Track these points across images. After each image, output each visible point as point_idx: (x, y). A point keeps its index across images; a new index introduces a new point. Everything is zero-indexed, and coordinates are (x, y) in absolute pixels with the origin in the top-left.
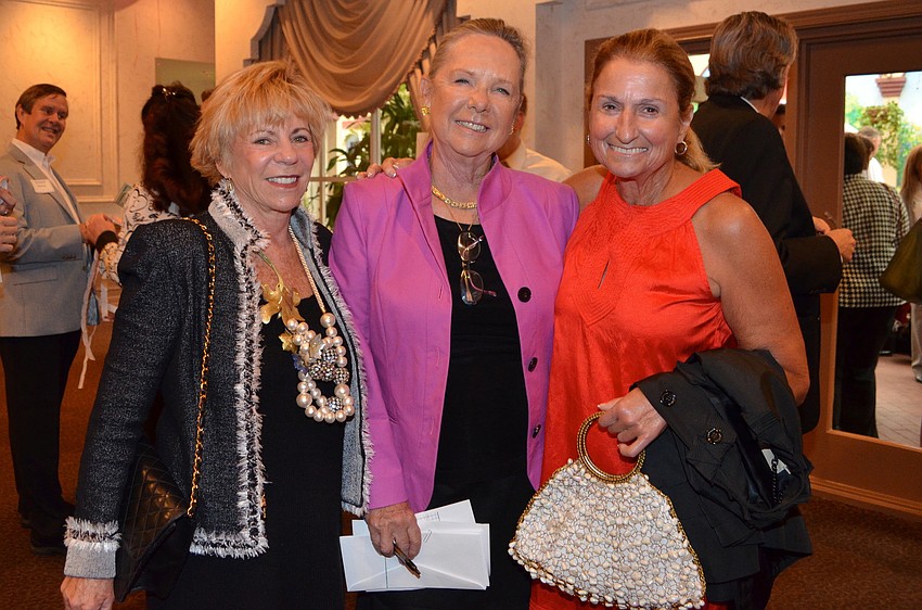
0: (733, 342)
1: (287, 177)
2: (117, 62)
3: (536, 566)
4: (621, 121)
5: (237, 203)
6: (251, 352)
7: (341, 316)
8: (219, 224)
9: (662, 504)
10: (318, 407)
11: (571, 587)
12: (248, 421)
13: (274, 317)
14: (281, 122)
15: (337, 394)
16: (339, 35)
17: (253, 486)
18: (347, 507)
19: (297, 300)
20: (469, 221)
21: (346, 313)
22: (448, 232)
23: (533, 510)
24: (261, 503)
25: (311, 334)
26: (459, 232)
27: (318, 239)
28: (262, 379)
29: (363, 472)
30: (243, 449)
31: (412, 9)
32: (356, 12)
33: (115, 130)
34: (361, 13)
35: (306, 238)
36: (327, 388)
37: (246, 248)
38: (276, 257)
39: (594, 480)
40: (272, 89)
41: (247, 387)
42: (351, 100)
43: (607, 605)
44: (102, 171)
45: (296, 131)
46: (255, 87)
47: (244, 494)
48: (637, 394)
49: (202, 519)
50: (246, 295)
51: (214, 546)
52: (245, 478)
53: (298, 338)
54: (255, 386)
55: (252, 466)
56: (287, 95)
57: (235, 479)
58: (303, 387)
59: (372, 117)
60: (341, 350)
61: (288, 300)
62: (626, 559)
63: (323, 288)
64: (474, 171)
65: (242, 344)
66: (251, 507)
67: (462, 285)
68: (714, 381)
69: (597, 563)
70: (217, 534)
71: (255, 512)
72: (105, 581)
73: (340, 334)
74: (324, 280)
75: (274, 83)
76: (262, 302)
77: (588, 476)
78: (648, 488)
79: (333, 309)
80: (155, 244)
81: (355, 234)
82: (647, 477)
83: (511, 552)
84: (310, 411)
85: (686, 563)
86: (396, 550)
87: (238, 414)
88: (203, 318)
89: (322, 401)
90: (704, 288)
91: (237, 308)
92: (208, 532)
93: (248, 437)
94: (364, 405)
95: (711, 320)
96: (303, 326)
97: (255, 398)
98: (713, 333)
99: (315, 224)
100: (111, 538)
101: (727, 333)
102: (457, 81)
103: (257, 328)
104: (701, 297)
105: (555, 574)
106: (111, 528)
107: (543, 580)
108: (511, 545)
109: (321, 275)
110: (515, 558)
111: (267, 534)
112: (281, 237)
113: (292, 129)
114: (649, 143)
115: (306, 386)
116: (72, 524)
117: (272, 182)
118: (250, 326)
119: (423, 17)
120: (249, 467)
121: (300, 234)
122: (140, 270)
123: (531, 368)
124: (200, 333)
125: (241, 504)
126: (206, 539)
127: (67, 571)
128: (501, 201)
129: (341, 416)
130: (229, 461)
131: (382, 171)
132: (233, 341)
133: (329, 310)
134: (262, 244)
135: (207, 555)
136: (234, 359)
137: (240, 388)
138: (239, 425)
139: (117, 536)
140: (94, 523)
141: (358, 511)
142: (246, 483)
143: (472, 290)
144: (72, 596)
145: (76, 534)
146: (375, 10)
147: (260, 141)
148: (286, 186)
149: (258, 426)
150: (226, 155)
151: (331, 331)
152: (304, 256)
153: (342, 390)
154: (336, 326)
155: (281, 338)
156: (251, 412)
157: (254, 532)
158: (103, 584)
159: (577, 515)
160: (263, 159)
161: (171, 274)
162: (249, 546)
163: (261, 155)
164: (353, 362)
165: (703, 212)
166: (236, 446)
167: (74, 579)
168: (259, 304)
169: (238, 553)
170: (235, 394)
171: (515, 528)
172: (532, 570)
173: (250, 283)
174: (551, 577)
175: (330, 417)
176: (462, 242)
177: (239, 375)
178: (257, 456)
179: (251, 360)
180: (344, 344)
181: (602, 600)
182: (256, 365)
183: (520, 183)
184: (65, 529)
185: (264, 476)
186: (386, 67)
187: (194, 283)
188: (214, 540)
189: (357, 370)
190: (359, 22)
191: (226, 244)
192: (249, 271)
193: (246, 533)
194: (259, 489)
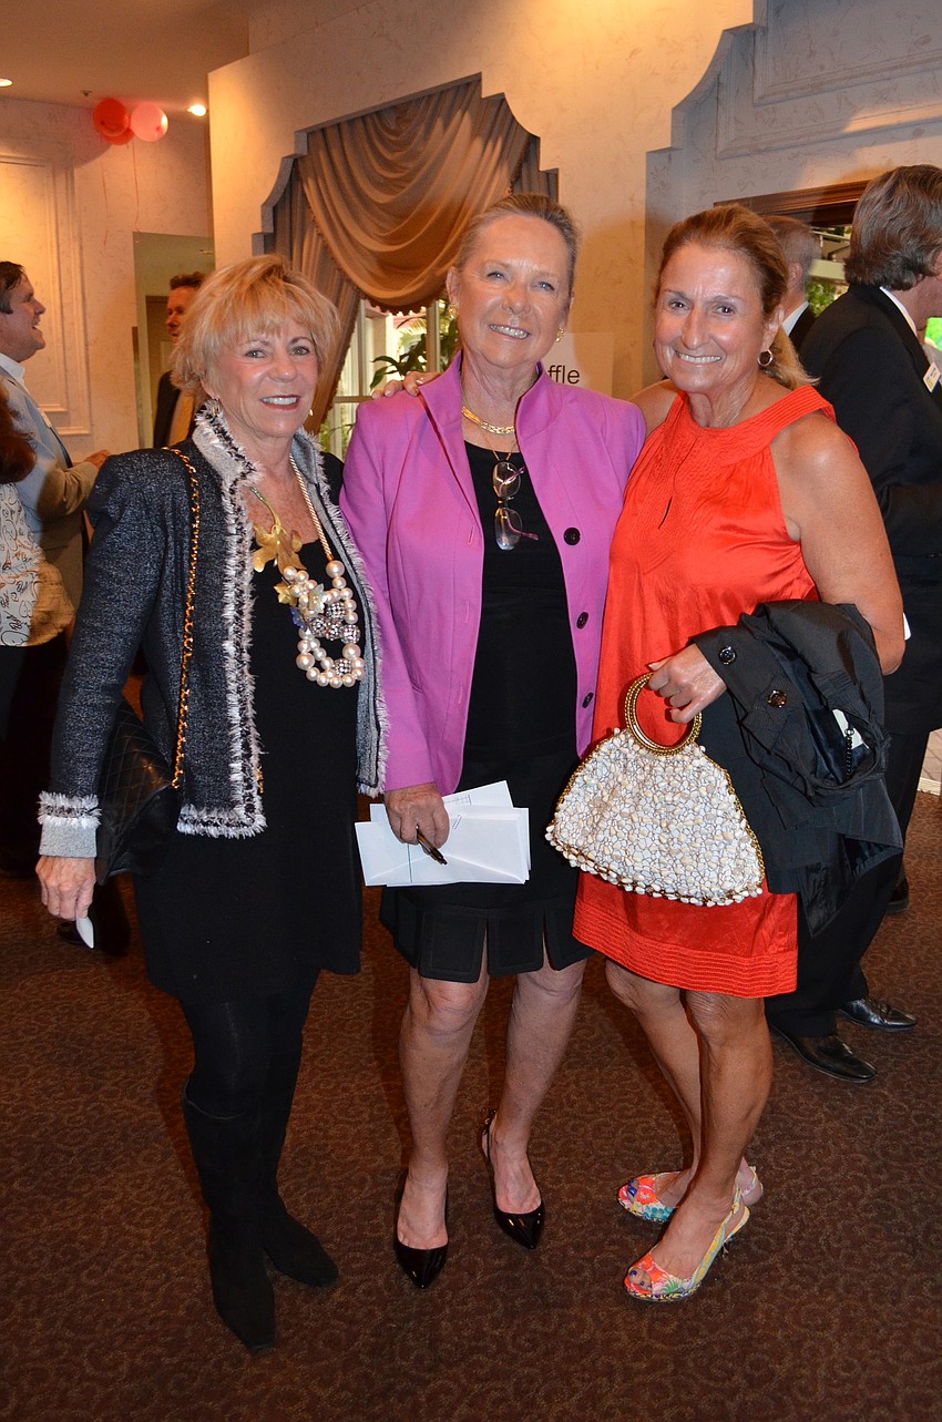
0: (815, 597)
1: (284, 397)
2: (81, 239)
3: (577, 852)
4: (688, 323)
5: (226, 429)
6: (242, 604)
7: (351, 564)
8: (205, 454)
9: (718, 777)
10: (322, 670)
11: (615, 875)
12: (238, 685)
13: (269, 565)
14: (276, 330)
15: (345, 655)
16: (382, 198)
17: (247, 756)
18: (363, 788)
19: (298, 544)
20: (508, 448)
21: (357, 560)
22: (481, 461)
23: (575, 788)
24: (257, 775)
25: (311, 585)
26: (496, 462)
27: (325, 473)
28: (253, 635)
29: (378, 747)
30: (235, 713)
31: (481, 160)
32: (403, 165)
33: (82, 334)
34: (411, 165)
35: (311, 471)
36: (334, 649)
37: (235, 483)
38: (274, 496)
39: (643, 752)
40: (265, 290)
41: (238, 644)
42: (398, 289)
43: (655, 895)
44: (67, 393)
45: (295, 340)
46: (246, 287)
47: (237, 765)
48: (693, 650)
49: (191, 793)
50: (236, 538)
51: (205, 824)
52: (237, 748)
53: (297, 589)
54: (245, 643)
55: (245, 734)
56: (283, 297)
57: (226, 751)
58: (304, 647)
59: (427, 312)
60: (350, 605)
61: (287, 546)
62: (675, 840)
63: (330, 531)
64: (513, 386)
65: (230, 595)
66: (245, 780)
67: (497, 526)
68: (783, 637)
69: (643, 847)
70: (208, 812)
71: (250, 787)
72: (84, 861)
73: (350, 584)
74: (331, 522)
75: (266, 281)
76: (255, 546)
77: (637, 747)
78: (703, 761)
79: (343, 555)
80: (128, 478)
81: (369, 466)
82: (703, 748)
83: (548, 837)
84: (313, 673)
85: (743, 846)
86: (420, 837)
87: (228, 675)
88: (186, 565)
89: (327, 663)
90: (779, 529)
91: (225, 553)
92: (198, 808)
93: (240, 701)
94: (379, 670)
95: (789, 566)
96: (302, 576)
97: (246, 656)
98: (790, 584)
99: (322, 454)
100: (89, 813)
101: (809, 584)
102: (490, 275)
103: (248, 575)
104: (776, 538)
105: (597, 860)
106: (90, 803)
107: (584, 868)
108: (549, 829)
109: (328, 515)
110: (553, 843)
111: (265, 812)
112: (281, 470)
113: (290, 339)
114: (724, 351)
115: (308, 645)
116: (46, 799)
117: (267, 403)
118: (239, 573)
119: (495, 169)
120: (243, 735)
121: (303, 466)
122: (113, 509)
123: (580, 625)
124: (183, 581)
125: (234, 777)
126: (196, 817)
127: (43, 850)
128: (548, 423)
129: (349, 681)
130: (219, 728)
131: (404, 388)
132: (220, 591)
133: (337, 557)
134: (254, 478)
135: (197, 835)
136: (222, 612)
137: (229, 646)
138: (230, 688)
139: (96, 812)
140: (70, 796)
141: (373, 793)
142: (239, 754)
143: (509, 533)
144: (48, 876)
145: (50, 810)
146: (430, 162)
147: (252, 354)
148: (283, 407)
149: (250, 688)
150: (212, 371)
151: (339, 582)
152: (308, 493)
153: (351, 652)
154: (346, 576)
155: (276, 588)
156: (242, 672)
157: (250, 809)
158: (82, 864)
159: (623, 793)
160: (258, 375)
161: (147, 513)
162: (244, 825)
163: (255, 372)
164: (367, 619)
165: (784, 436)
166: (226, 711)
167: (50, 859)
168: (251, 549)
169: (233, 832)
170: (222, 654)
171: (554, 809)
172: (571, 857)
173: (240, 524)
174: (592, 864)
175: (336, 682)
176: (499, 475)
177: (227, 630)
178: (251, 723)
179: (241, 613)
180: (355, 597)
181: (649, 890)
182: (246, 619)
183: (571, 402)
184: (39, 806)
185: (259, 745)
186: (444, 243)
187: (175, 524)
188: (205, 818)
189: (371, 628)
190: (408, 179)
191: (212, 478)
192: (239, 510)
193: (241, 810)
194: (254, 760)
